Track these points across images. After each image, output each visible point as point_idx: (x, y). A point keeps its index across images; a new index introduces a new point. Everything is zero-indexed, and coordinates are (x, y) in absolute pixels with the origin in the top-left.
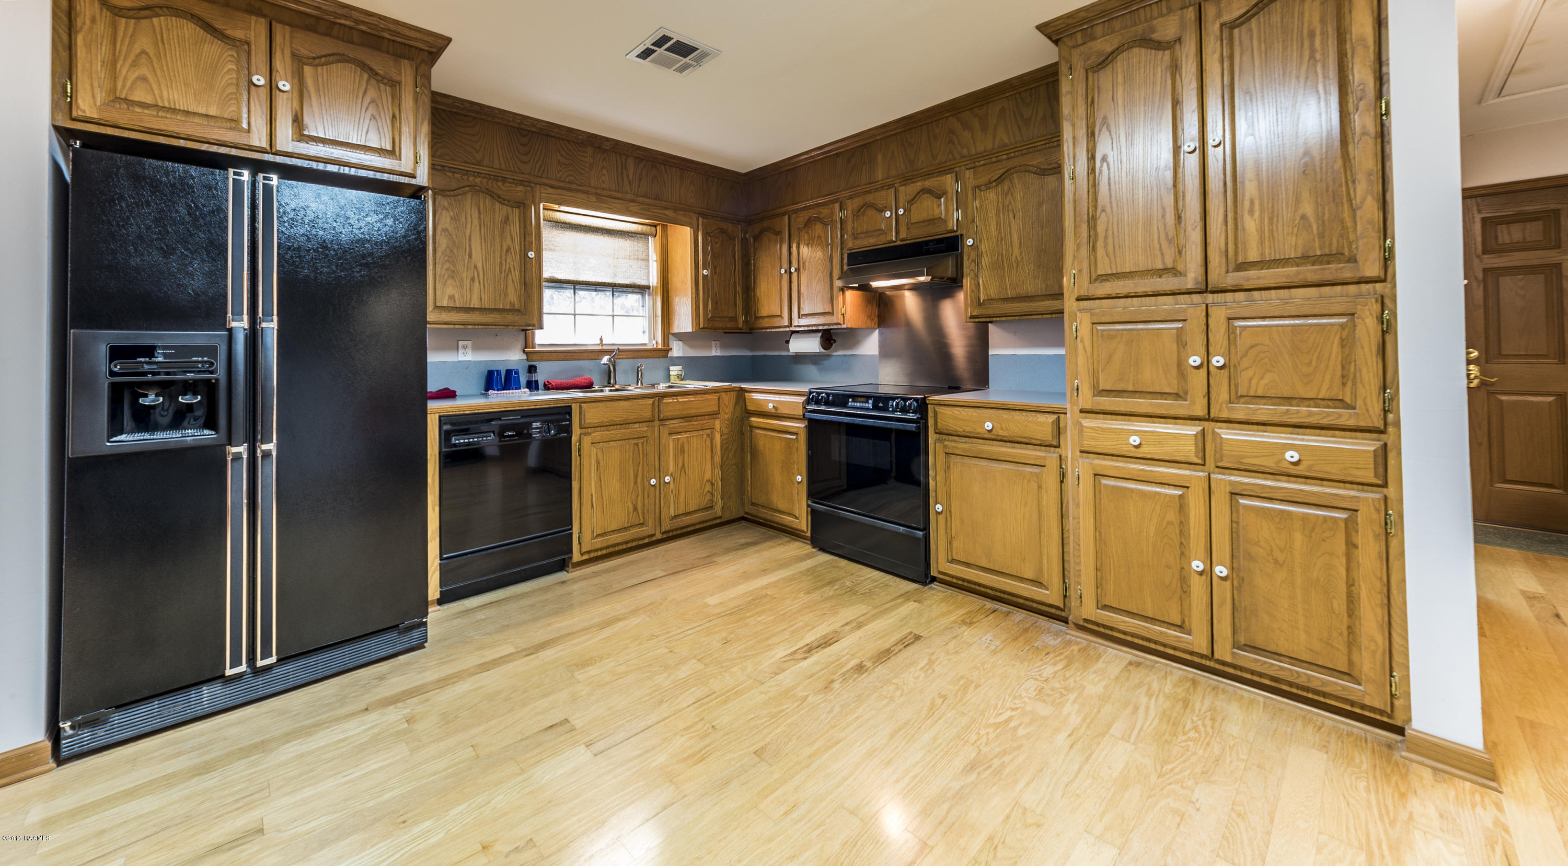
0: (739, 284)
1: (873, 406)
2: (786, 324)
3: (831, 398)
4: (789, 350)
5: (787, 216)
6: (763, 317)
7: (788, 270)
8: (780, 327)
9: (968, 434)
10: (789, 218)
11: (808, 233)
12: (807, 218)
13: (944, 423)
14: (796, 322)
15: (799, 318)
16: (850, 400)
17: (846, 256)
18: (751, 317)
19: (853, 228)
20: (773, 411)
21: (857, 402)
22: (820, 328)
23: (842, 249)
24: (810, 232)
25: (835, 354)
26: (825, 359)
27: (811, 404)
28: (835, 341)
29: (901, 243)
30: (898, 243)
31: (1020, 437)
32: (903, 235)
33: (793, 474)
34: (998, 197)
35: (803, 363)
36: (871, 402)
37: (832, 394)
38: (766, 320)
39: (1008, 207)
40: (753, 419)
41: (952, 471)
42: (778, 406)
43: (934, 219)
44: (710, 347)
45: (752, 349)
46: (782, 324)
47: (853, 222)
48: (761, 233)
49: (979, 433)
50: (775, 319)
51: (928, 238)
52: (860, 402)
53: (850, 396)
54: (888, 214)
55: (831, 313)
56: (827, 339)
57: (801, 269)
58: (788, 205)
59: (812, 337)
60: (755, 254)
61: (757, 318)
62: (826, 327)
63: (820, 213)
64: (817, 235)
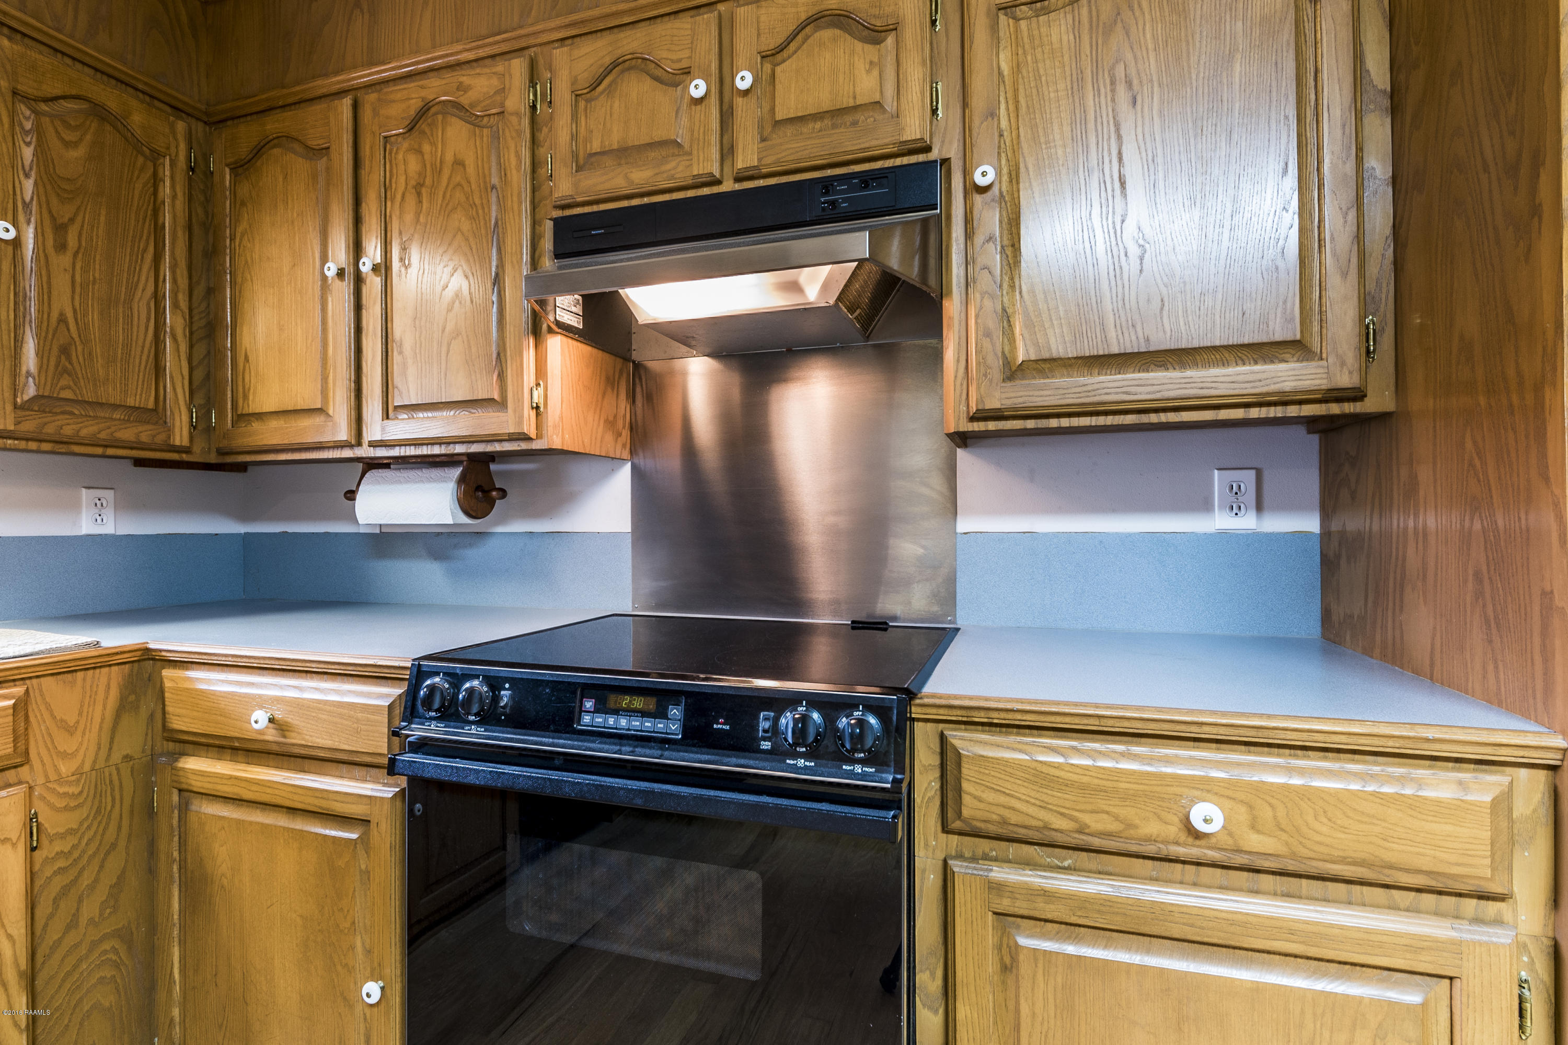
0: (175, 305)
1: (686, 729)
2: (343, 435)
3: (506, 695)
4: (355, 521)
5: (347, 102)
6: (260, 416)
7: (350, 270)
8: (320, 447)
9: (1096, 842)
10: (356, 106)
11: (419, 152)
12: (415, 105)
13: (989, 796)
14: (375, 429)
15: (386, 416)
16: (589, 704)
17: (548, 227)
18: (221, 415)
19: (574, 137)
20: (271, 735)
21: (616, 712)
22: (459, 449)
23: (534, 206)
24: (426, 148)
25: (500, 529)
26: (471, 545)
27: (424, 719)
28: (503, 493)
29: (738, 187)
30: (728, 186)
31: (1343, 861)
32: (746, 158)
33: (350, 970)
34: (1078, 38)
35: (403, 556)
36: (675, 712)
37: (514, 681)
38: (274, 423)
39: (1112, 69)
40: (193, 764)
41: (1025, 985)
42: (290, 719)
43: (856, 108)
44: (74, 507)
45: (244, 516)
46: (326, 438)
47: (575, 117)
48: (259, 151)
49: (1149, 840)
50: (306, 422)
51: (829, 172)
52: (631, 712)
53: (590, 689)
54: (698, 88)
55: (499, 404)
56: (478, 488)
57: (396, 264)
58: (355, 67)
59: (431, 480)
60: (236, 221)
61: (242, 418)
62: (475, 448)
63: (462, 88)
64: (449, 158)
